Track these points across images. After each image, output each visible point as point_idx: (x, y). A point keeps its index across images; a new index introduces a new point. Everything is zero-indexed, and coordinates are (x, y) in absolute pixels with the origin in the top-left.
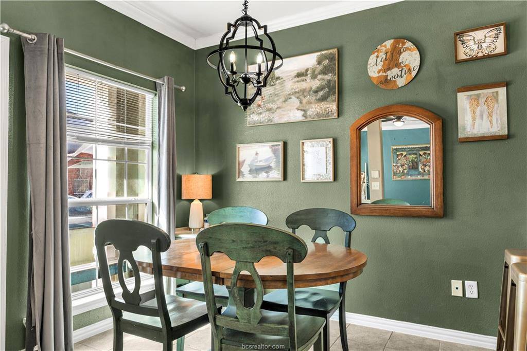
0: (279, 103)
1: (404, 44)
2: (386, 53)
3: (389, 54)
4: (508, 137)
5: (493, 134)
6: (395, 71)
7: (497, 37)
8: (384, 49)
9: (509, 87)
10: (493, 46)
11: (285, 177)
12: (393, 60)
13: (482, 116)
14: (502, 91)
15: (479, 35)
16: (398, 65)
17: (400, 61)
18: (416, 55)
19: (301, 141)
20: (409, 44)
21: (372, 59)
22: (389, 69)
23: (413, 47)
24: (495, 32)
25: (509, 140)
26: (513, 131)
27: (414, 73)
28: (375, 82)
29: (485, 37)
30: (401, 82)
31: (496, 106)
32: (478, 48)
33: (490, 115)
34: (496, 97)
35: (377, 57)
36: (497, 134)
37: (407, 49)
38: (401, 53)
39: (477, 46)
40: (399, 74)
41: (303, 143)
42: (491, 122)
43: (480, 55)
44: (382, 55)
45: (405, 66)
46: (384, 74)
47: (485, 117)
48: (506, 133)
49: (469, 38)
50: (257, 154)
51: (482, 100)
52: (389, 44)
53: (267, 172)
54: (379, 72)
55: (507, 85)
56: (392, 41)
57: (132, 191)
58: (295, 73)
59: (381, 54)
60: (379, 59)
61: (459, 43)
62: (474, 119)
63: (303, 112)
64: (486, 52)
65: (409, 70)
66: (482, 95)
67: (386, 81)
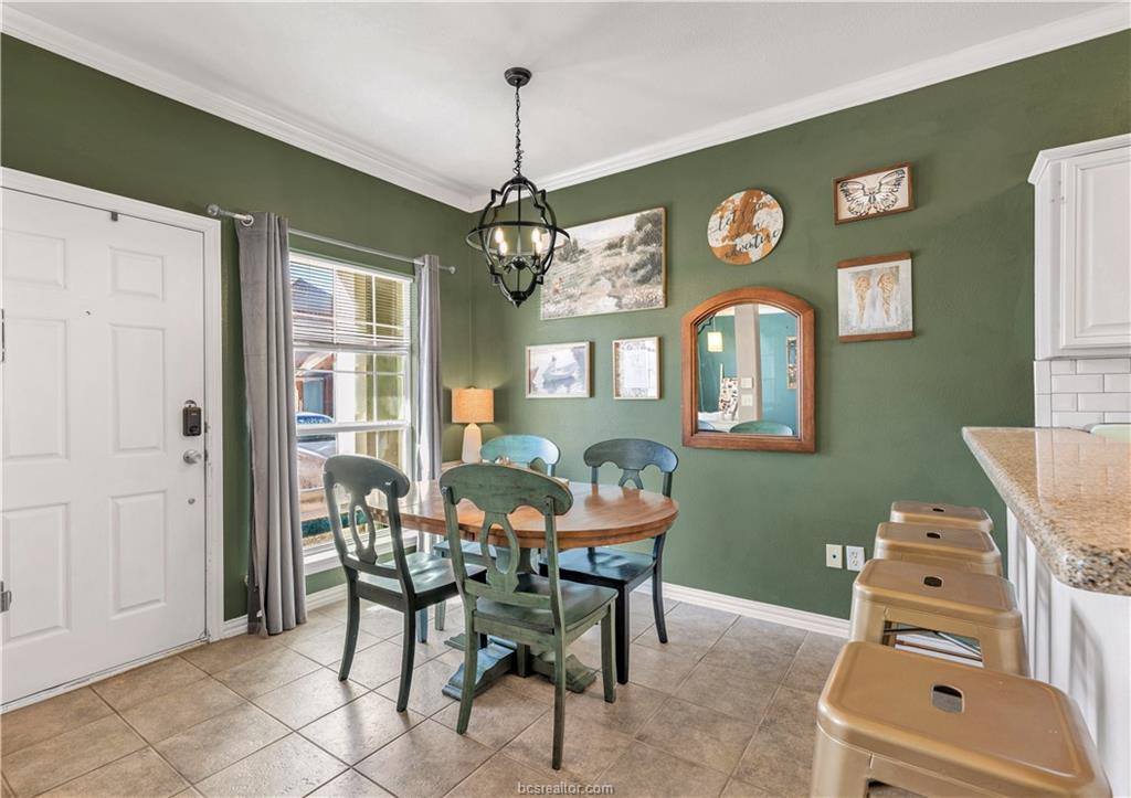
0: (583, 287)
1: (760, 197)
2: (734, 212)
3: (738, 213)
4: (914, 334)
5: (890, 331)
6: (748, 238)
7: (898, 183)
8: (731, 206)
9: (917, 258)
10: (892, 198)
11: (592, 393)
12: (743, 223)
13: (873, 304)
14: (905, 266)
15: (871, 181)
16: (750, 229)
17: (755, 223)
18: (778, 213)
19: (614, 342)
20: (767, 198)
21: (714, 221)
22: (738, 235)
23: (773, 202)
24: (895, 176)
25: (915, 340)
26: (919, 327)
27: (774, 241)
28: (718, 255)
29: (881, 185)
30: (755, 255)
31: (895, 287)
32: (870, 200)
33: (886, 301)
34: (896, 273)
35: (722, 217)
36: (897, 330)
37: (765, 205)
38: (755, 211)
39: (868, 198)
40: (753, 242)
41: (617, 345)
42: (887, 313)
43: (873, 211)
44: (729, 215)
45: (762, 230)
46: (731, 243)
47: (879, 303)
48: (911, 328)
49: (856, 187)
50: (554, 359)
51: (874, 280)
52: (738, 198)
53: (568, 386)
54: (723, 240)
55: (912, 255)
56: (743, 193)
57: (385, 413)
58: (604, 245)
59: (726, 214)
60: (724, 221)
61: (841, 195)
62: (862, 308)
63: (616, 300)
64: (882, 207)
65: (768, 236)
66: (874, 272)
67: (734, 252)
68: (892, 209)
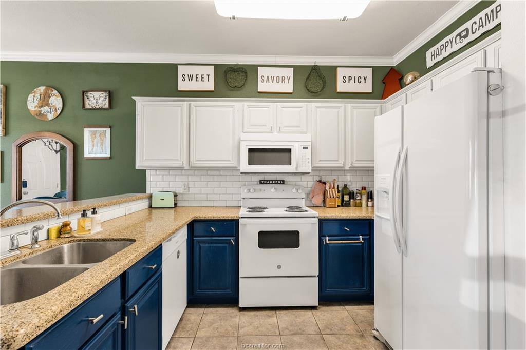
1: (52, 91)
2: (40, 95)
3: (42, 96)
4: (110, 158)
6: (46, 109)
7: (105, 97)
8: (39, 92)
9: (112, 128)
10: (104, 103)
12: (44, 101)
13: (97, 145)
14: (108, 131)
16: (48, 105)
17: (50, 102)
18: (60, 99)
20: (55, 92)
21: (30, 97)
22: (42, 106)
23: (58, 94)
24: (104, 95)
26: (112, 156)
27: (59, 112)
28: (33, 114)
29: (100, 97)
30: (50, 117)
31: (105, 139)
33: (102, 144)
34: (105, 133)
35: (34, 96)
36: (105, 156)
37: (54, 95)
38: (50, 97)
39: (95, 101)
40: (49, 111)
42: (102, 148)
43: (97, 107)
44: (38, 96)
45: (53, 106)
46: (39, 109)
47: (99, 145)
48: (109, 156)
49: (91, 95)
51: (98, 135)
52: (42, 89)
54: (35, 107)
55: (110, 127)
56: (44, 87)
59: (37, 95)
60: (35, 98)
61: (86, 98)
62: (93, 146)
64: (101, 106)
65: (56, 109)
66: (98, 132)
67: (40, 114)
68: (104, 107)
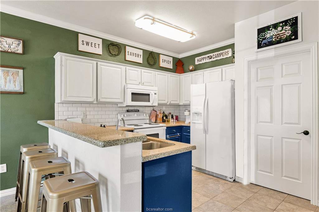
4: (23, 93)
5: (16, 91)
7: (19, 45)
9: (24, 70)
10: (16, 49)
13: (10, 82)
14: (21, 71)
15: (10, 40)
24: (18, 42)
25: (24, 95)
26: (25, 91)
29: (13, 43)
31: (18, 78)
32: (9, 47)
33: (14, 81)
34: (18, 73)
36: (18, 91)
39: (8, 46)
42: (15, 85)
43: (9, 51)
47: (12, 82)
48: (23, 91)
49: (3, 40)
51: (10, 74)
55: (23, 69)
62: (6, 82)
64: (13, 51)
66: (10, 71)
68: (17, 52)
